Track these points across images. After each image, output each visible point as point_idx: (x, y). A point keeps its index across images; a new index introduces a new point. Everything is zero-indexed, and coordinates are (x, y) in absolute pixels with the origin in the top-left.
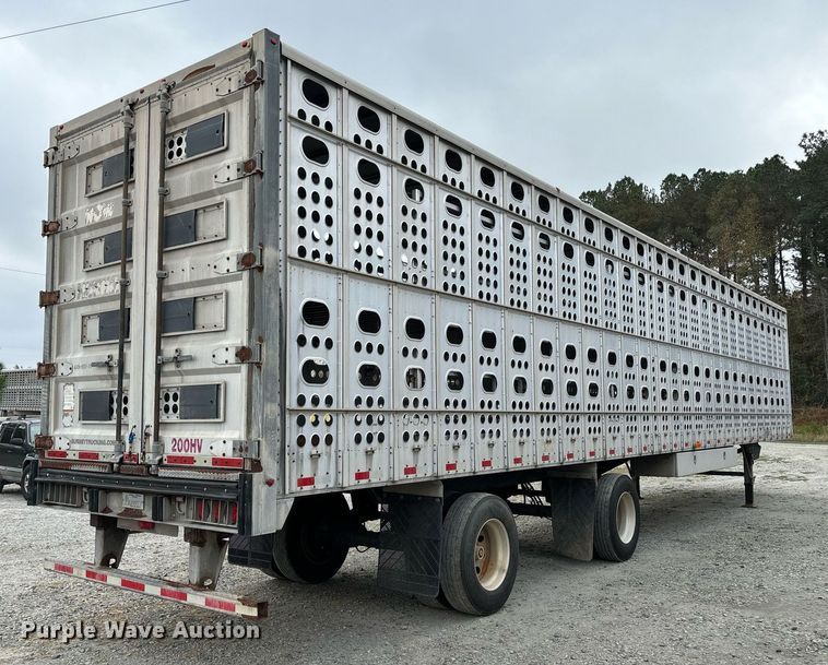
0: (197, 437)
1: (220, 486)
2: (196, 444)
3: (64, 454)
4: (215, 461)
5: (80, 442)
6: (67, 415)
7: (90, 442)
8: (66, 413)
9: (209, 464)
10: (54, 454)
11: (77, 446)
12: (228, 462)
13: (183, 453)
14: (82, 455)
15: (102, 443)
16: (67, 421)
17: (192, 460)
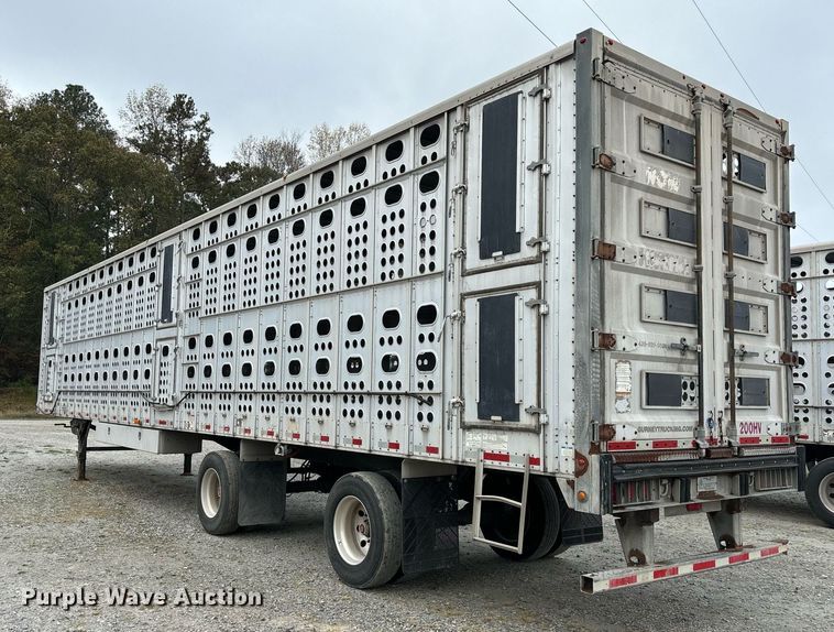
0: (758, 421)
1: (781, 458)
2: (757, 427)
3: (632, 445)
4: (774, 439)
5: (650, 429)
6: (621, 398)
7: (662, 429)
8: (619, 396)
9: (770, 442)
10: (618, 445)
11: (646, 435)
12: (780, 439)
13: (749, 435)
14: (656, 444)
15: (677, 429)
16: (622, 405)
17: (757, 440)
